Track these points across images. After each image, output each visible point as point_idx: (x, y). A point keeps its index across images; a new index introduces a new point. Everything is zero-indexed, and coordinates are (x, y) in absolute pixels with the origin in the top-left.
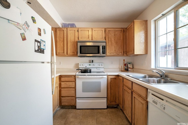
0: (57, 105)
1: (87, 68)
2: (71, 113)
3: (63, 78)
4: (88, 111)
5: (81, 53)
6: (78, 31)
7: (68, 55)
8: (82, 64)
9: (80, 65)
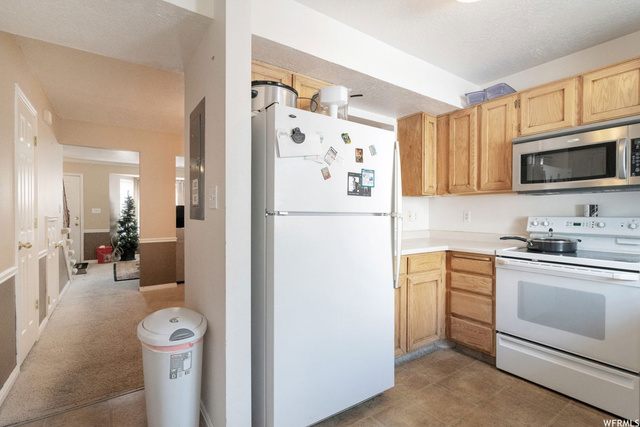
0: (436, 333)
1: (555, 237)
2: (474, 370)
3: (457, 260)
4: (538, 391)
5: (524, 180)
6: (518, 104)
7: (481, 190)
8: (541, 220)
9: (532, 224)
